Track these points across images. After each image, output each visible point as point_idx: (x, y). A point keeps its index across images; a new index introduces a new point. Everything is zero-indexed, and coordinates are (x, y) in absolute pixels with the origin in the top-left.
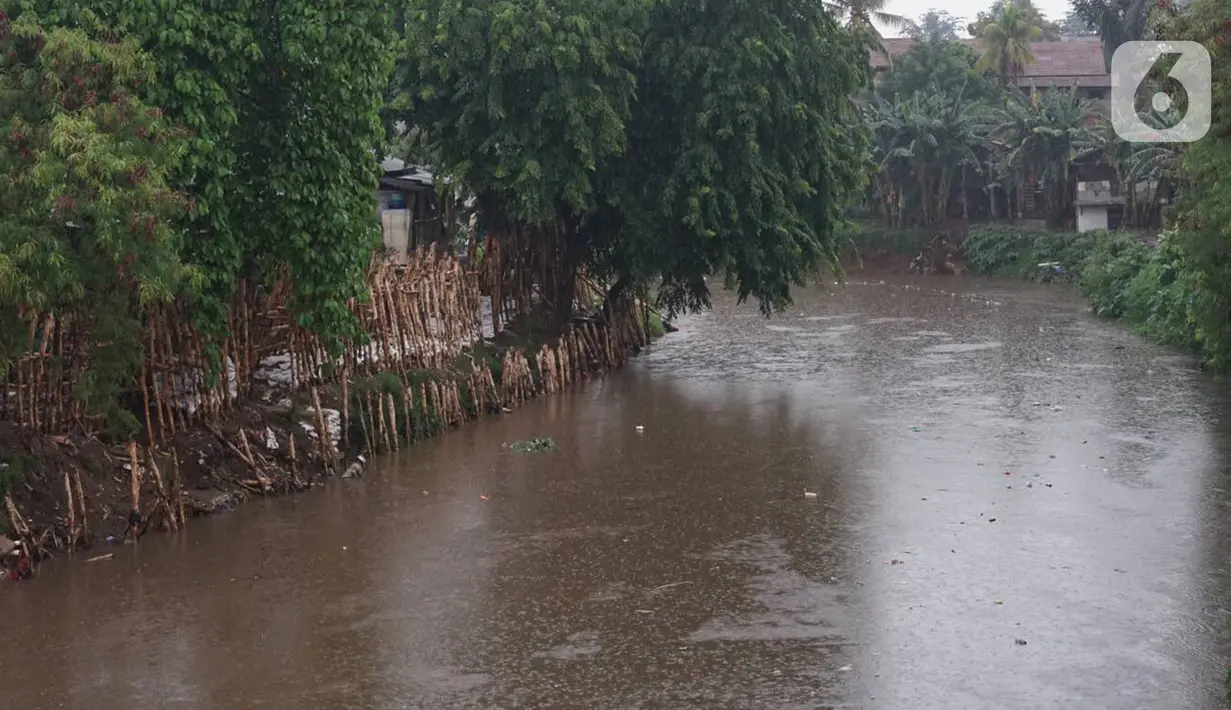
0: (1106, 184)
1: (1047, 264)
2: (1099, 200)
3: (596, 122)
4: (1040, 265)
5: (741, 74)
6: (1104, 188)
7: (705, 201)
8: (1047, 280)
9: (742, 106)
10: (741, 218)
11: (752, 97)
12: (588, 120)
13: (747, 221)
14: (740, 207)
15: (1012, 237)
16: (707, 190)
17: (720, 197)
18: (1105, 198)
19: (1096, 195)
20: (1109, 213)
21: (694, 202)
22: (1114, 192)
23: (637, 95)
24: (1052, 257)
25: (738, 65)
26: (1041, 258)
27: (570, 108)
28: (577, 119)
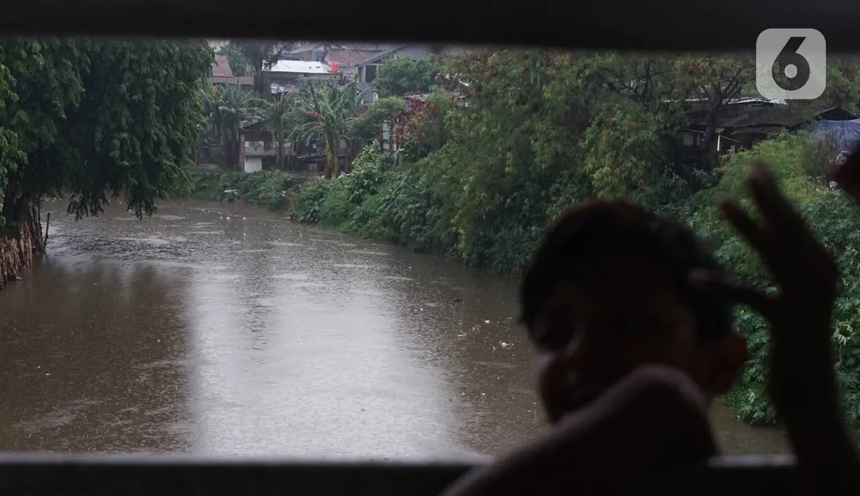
0: (262, 143)
1: (230, 191)
2: (258, 152)
3: (66, 87)
4: (226, 191)
5: (150, 61)
6: (260, 146)
7: (123, 142)
8: (231, 201)
9: (150, 81)
10: (142, 156)
11: (155, 75)
12: (62, 85)
13: (145, 156)
14: (142, 148)
15: (204, 174)
16: (125, 135)
17: (131, 140)
18: (260, 152)
19: (256, 149)
20: (262, 160)
21: (117, 143)
22: (267, 148)
23: (90, 69)
24: (232, 187)
25: (149, 54)
26: (226, 187)
27: (51, 76)
28: (55, 83)
